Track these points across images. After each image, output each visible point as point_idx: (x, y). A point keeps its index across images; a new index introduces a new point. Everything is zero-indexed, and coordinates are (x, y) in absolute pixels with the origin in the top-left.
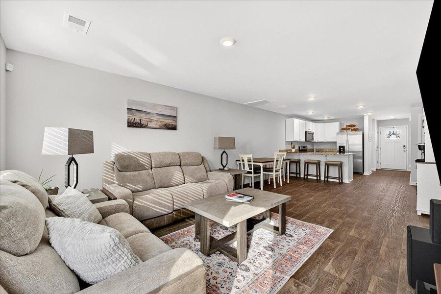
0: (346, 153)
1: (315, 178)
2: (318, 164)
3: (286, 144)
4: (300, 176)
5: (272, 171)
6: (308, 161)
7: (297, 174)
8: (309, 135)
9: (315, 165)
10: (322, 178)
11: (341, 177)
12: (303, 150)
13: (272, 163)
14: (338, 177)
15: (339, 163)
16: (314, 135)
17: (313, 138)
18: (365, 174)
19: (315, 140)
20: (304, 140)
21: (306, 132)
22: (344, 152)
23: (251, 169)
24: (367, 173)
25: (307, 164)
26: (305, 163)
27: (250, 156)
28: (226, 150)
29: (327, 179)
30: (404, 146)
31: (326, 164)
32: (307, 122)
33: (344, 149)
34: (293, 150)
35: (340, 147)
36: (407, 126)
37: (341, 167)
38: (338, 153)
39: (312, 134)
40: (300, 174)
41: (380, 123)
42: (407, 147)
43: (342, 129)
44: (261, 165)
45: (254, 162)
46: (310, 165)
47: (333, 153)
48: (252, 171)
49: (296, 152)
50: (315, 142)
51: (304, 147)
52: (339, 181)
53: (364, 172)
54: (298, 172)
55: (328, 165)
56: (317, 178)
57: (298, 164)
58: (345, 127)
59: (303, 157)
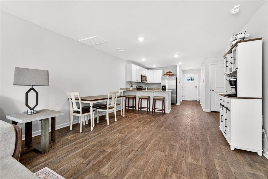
0: (166, 91)
1: (146, 110)
2: (148, 99)
3: (126, 84)
4: (136, 109)
5: (106, 108)
6: (141, 97)
7: (133, 107)
8: (143, 78)
9: (146, 100)
10: (151, 110)
11: (164, 109)
12: (139, 89)
13: (105, 100)
14: (162, 108)
15: (163, 98)
16: (147, 78)
17: (146, 80)
18: (177, 104)
19: (148, 82)
20: (140, 81)
21: (141, 75)
22: (165, 90)
23: (79, 108)
24: (178, 104)
25: (141, 99)
26: (139, 98)
27: (77, 94)
28: (34, 87)
29: (155, 111)
30: (196, 86)
31: (154, 99)
32: (142, 68)
33: (165, 88)
34: (131, 89)
35: (163, 86)
36: (197, 74)
37: (164, 101)
38: (162, 91)
39: (146, 77)
40: (136, 107)
41: (184, 72)
42: (197, 86)
43: (164, 74)
44: (91, 103)
45: (82, 100)
46: (142, 100)
47: (159, 91)
48: (81, 110)
49: (133, 90)
50: (148, 83)
51: (140, 87)
52: (163, 112)
53: (176, 103)
54: (134, 106)
55: (155, 100)
56: (147, 110)
57: (134, 100)
58: (166, 73)
59: (138, 94)
